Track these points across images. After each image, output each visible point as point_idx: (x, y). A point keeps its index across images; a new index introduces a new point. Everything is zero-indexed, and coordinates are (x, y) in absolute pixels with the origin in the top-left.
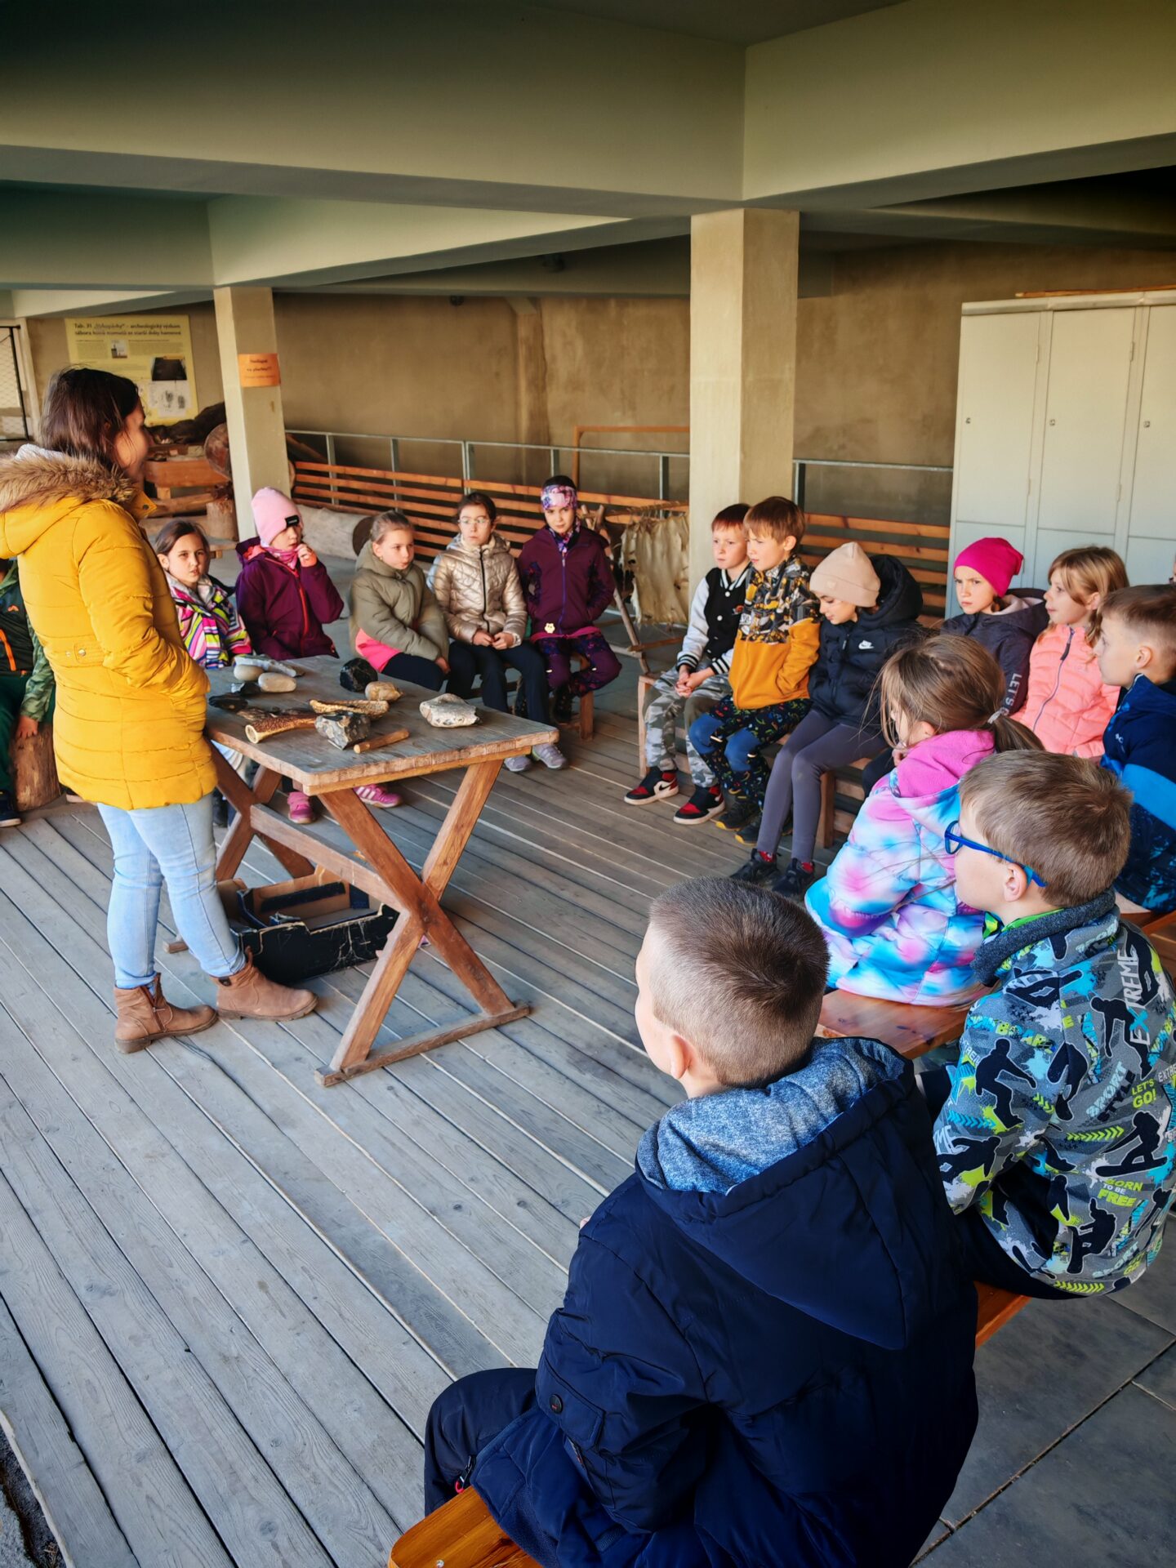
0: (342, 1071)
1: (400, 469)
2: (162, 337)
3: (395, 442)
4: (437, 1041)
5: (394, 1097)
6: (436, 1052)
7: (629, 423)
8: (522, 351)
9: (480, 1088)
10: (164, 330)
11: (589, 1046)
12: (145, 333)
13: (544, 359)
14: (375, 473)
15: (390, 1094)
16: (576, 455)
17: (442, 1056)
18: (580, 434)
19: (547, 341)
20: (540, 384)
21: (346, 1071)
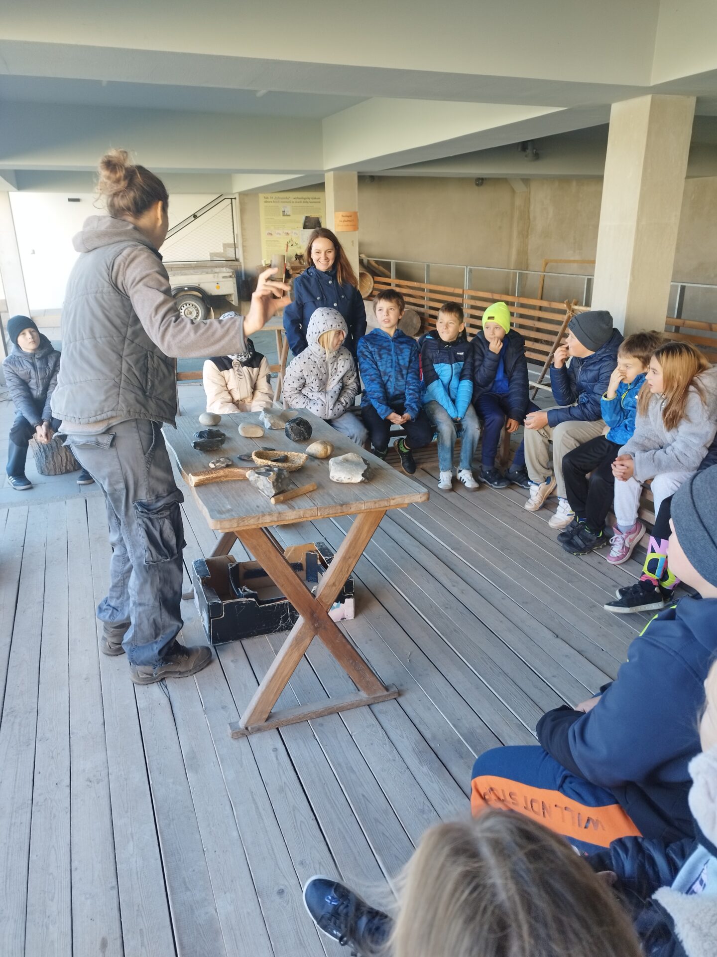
0: (247, 728)
1: (430, 283)
2: (310, 204)
3: (428, 266)
4: (323, 712)
5: (274, 759)
6: (320, 720)
7: (577, 258)
8: (517, 214)
9: (339, 765)
10: (311, 200)
11: (434, 738)
12: (301, 202)
13: (529, 219)
14: (415, 284)
15: (273, 755)
16: (542, 276)
17: (321, 725)
18: (546, 264)
19: (532, 208)
20: (525, 234)
21: (249, 729)
